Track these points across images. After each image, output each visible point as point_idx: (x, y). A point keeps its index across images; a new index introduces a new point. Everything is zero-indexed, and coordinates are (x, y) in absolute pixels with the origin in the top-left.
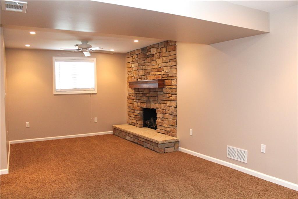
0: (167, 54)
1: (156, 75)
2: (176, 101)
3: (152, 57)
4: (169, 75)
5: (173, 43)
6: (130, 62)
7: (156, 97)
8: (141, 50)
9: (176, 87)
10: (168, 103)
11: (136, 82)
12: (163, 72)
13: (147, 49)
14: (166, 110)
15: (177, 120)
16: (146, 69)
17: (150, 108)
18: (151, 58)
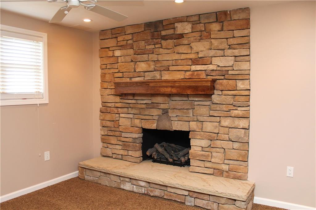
0: (223, 34)
1: (189, 71)
2: (249, 118)
3: (179, 38)
4: (230, 72)
5: (242, 16)
6: (109, 48)
7: (191, 111)
8: (143, 26)
9: (250, 93)
10: (226, 122)
11: (126, 83)
12: (211, 67)
13: (164, 24)
14: (218, 133)
15: (248, 151)
16: (158, 60)
17: (168, 129)
18: (175, 41)
